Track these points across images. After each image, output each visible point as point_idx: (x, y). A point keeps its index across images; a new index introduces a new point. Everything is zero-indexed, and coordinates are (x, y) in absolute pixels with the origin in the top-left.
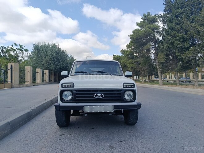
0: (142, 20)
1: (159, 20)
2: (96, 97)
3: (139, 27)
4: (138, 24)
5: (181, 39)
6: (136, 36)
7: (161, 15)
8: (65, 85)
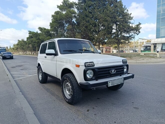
0: (62, 4)
1: (74, 7)
2: (112, 73)
3: (60, 9)
4: (58, 7)
5: (93, 24)
6: (60, 17)
7: (76, 2)
8: (88, 65)
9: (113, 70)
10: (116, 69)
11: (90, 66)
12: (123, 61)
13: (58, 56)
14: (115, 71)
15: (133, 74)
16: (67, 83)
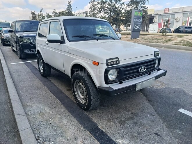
8: (111, 62)
9: (143, 68)
10: (146, 66)
11: (114, 64)
12: (156, 53)
13: (64, 44)
14: (145, 68)
15: (166, 69)
16: (79, 84)
